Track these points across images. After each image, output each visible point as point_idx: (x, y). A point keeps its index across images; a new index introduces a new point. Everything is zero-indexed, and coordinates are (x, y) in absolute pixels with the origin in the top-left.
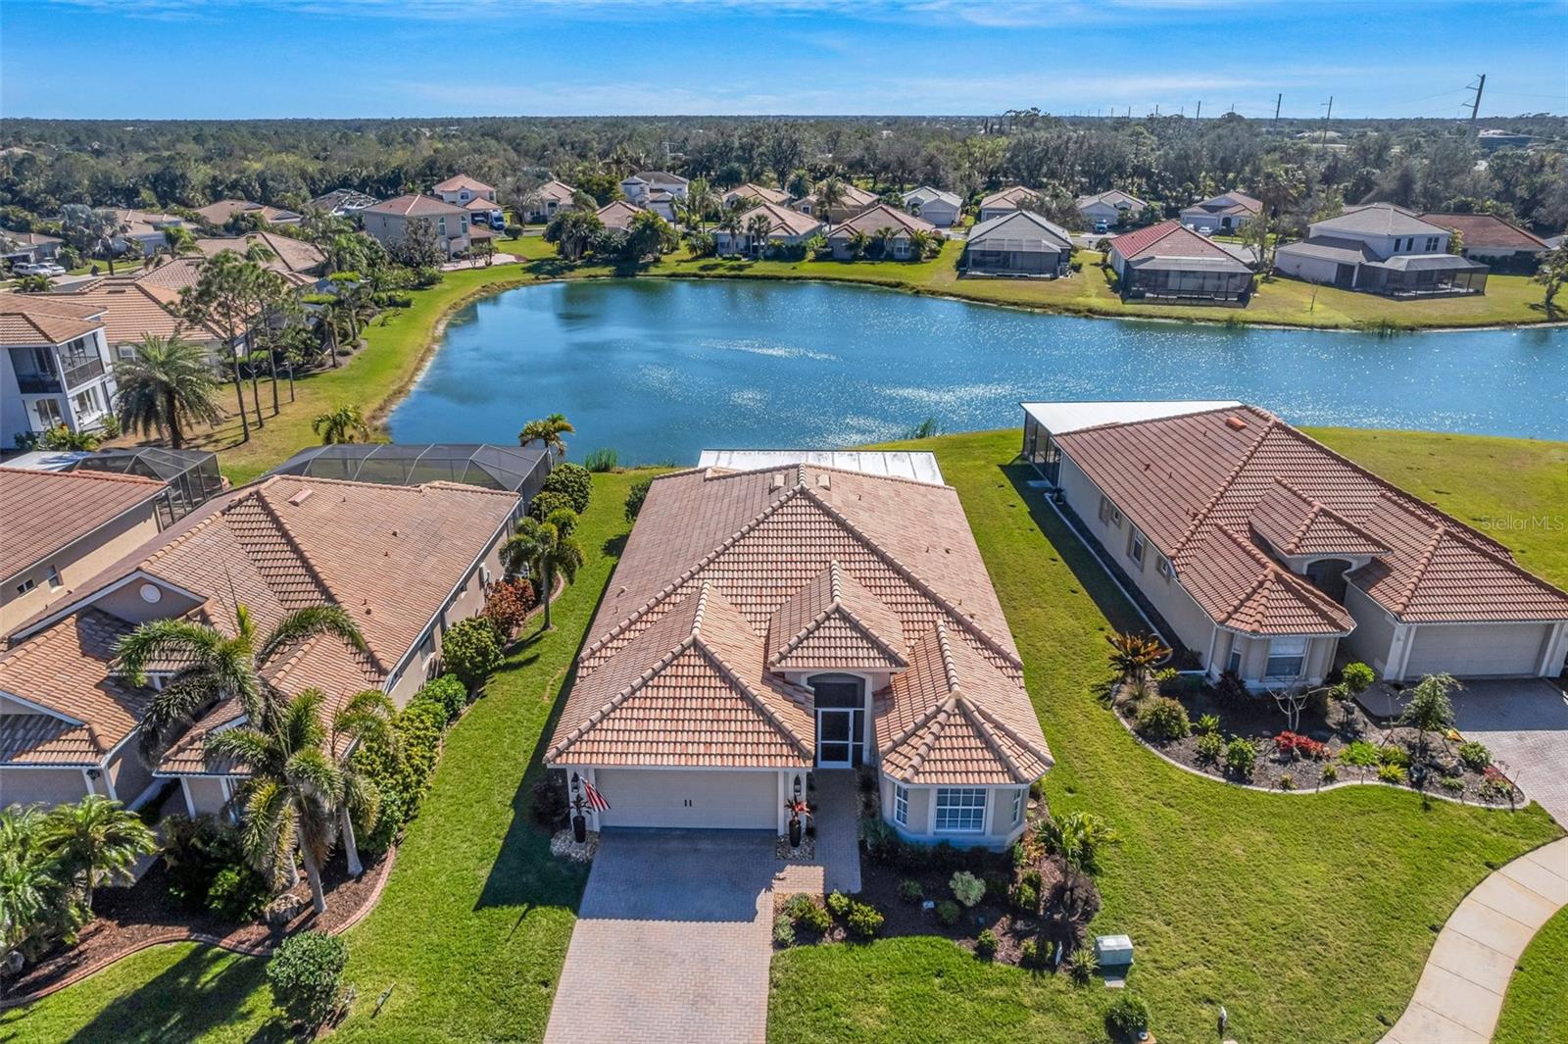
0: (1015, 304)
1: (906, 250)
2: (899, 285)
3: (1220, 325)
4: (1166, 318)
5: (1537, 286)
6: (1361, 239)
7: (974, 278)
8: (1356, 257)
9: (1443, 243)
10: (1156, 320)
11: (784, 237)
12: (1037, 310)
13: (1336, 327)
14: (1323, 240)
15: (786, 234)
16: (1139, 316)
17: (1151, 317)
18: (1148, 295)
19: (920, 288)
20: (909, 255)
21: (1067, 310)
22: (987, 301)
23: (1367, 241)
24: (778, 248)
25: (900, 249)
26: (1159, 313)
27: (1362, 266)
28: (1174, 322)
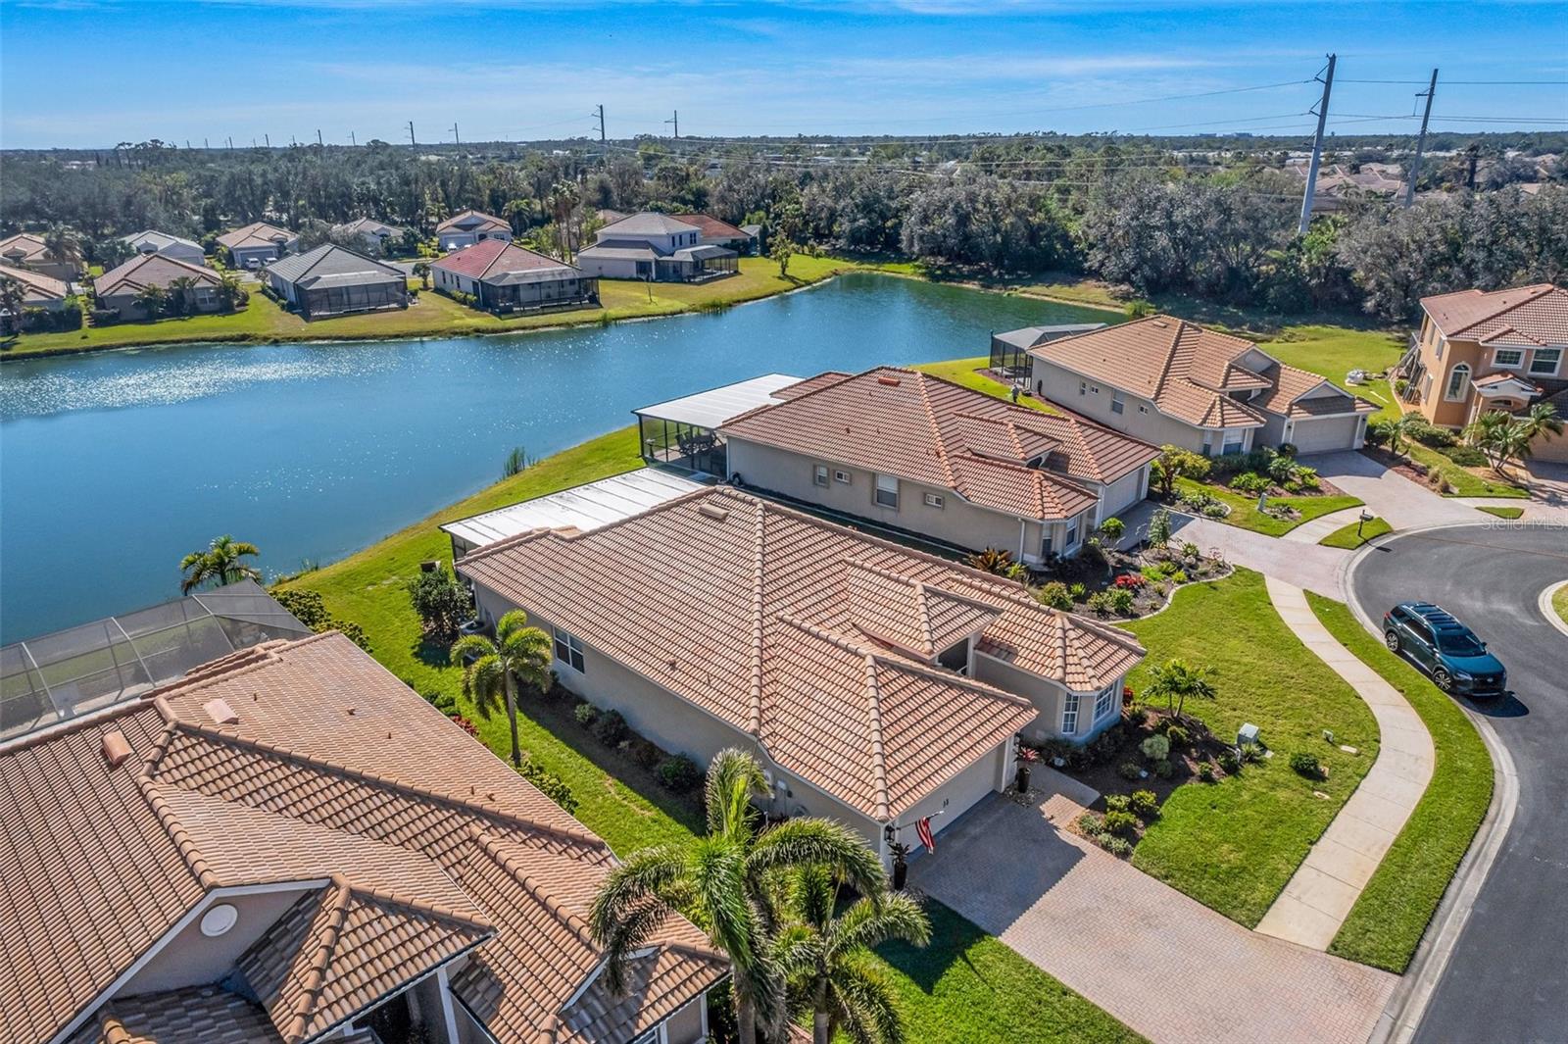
0: (397, 336)
1: (211, 300)
2: (244, 338)
3: (596, 325)
4: (548, 326)
5: (773, 263)
6: (644, 239)
7: (322, 318)
8: (648, 255)
9: (699, 237)
10: (541, 330)
11: (44, 302)
12: (425, 339)
13: (681, 312)
14: (609, 243)
15: (44, 298)
16: (524, 328)
17: (534, 328)
18: (515, 309)
19: (278, 337)
20: (217, 305)
21: (456, 334)
22: (364, 338)
23: (648, 239)
24: (40, 316)
25: (203, 301)
26: (540, 323)
27: (657, 261)
28: (558, 328)
